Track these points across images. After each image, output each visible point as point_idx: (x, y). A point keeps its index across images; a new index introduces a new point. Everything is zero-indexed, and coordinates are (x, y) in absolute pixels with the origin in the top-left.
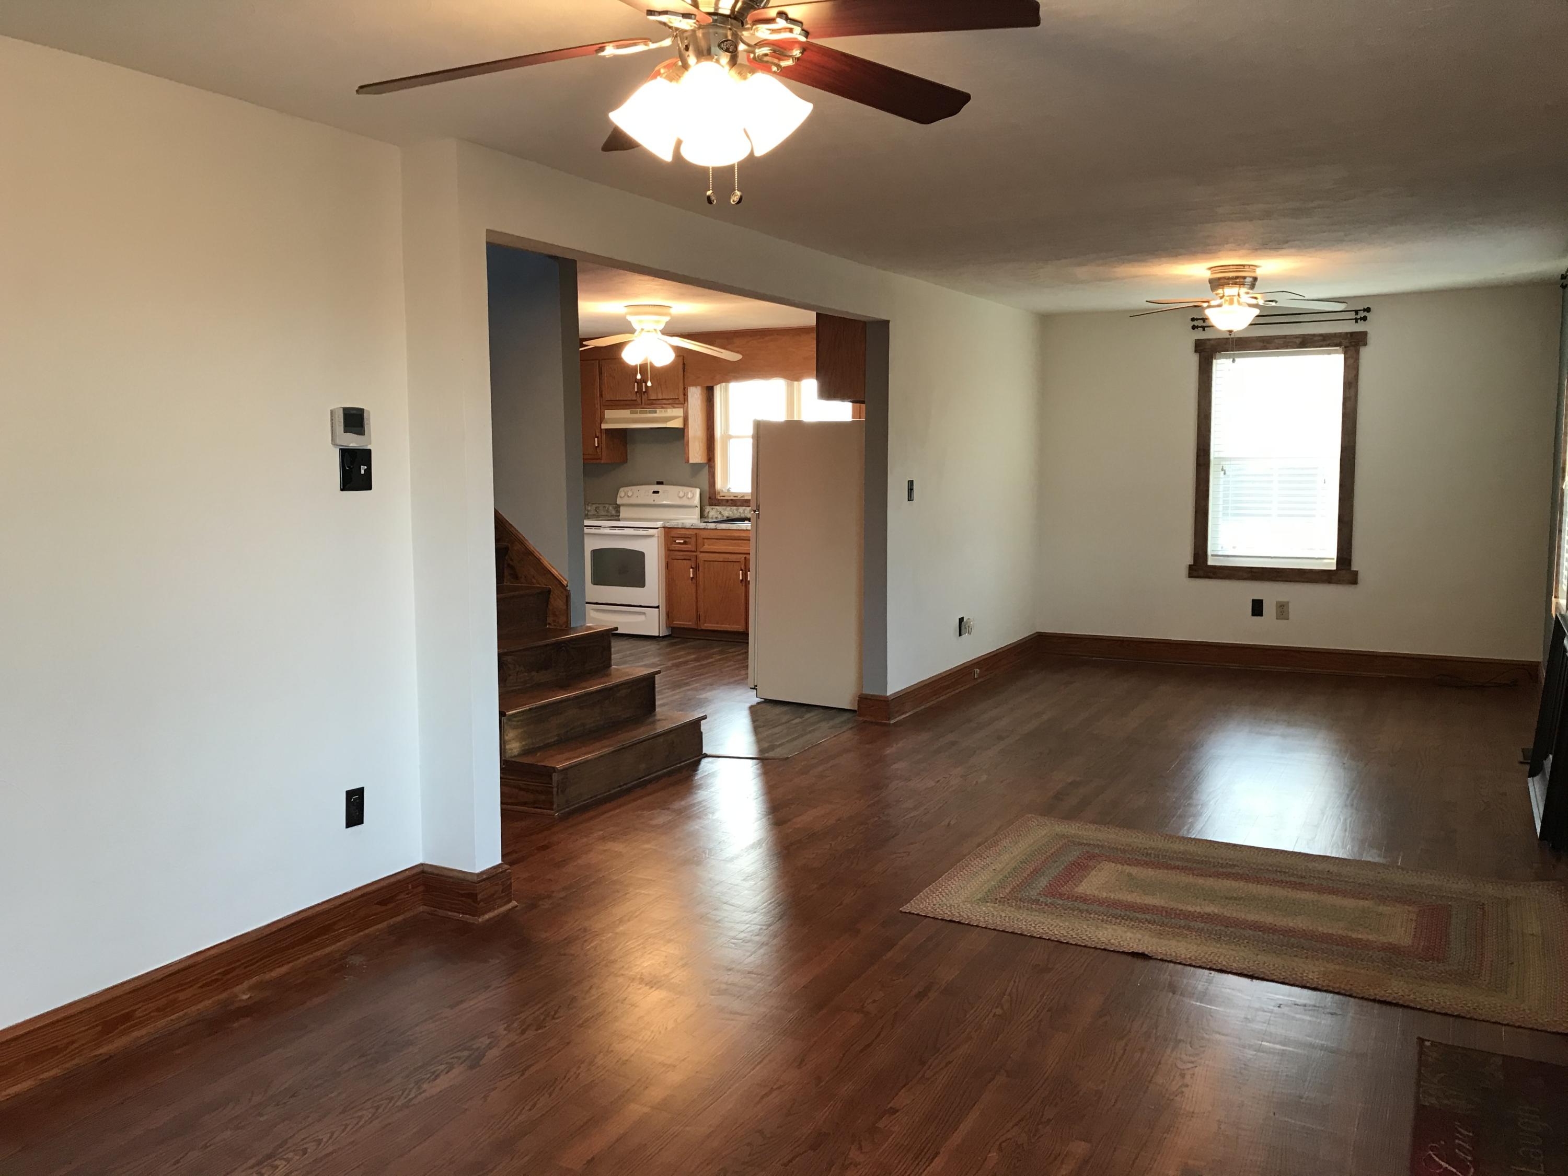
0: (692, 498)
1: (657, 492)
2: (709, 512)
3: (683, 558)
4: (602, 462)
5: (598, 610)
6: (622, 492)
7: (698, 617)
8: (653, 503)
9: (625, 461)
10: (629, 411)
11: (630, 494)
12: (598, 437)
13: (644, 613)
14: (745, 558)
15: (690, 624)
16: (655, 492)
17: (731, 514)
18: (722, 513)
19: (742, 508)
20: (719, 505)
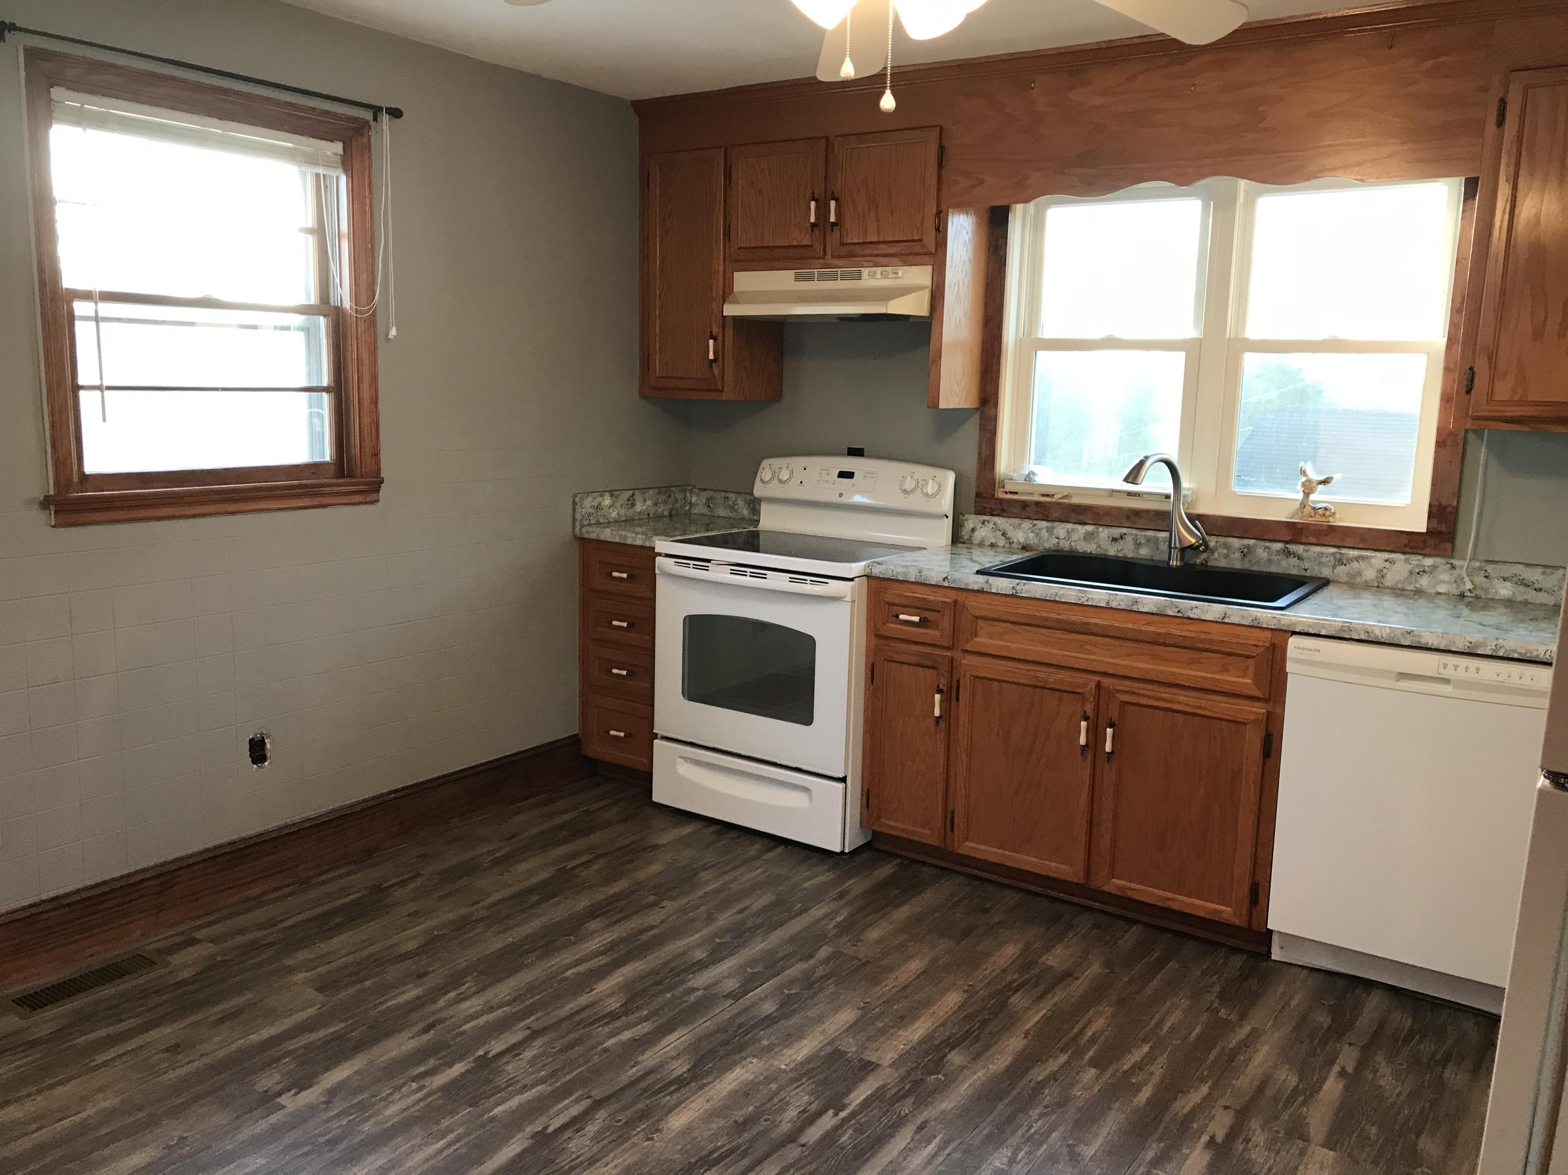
0: (934, 495)
1: (849, 475)
2: (973, 530)
3: (913, 659)
4: (724, 397)
5: (698, 763)
6: (765, 472)
7: (950, 821)
9: (777, 396)
10: (791, 273)
11: (784, 475)
12: (715, 339)
13: (806, 790)
14: (1098, 685)
15: (928, 835)
16: (843, 475)
17: (1033, 538)
18: (1009, 534)
19: (1064, 525)
20: (1004, 515)
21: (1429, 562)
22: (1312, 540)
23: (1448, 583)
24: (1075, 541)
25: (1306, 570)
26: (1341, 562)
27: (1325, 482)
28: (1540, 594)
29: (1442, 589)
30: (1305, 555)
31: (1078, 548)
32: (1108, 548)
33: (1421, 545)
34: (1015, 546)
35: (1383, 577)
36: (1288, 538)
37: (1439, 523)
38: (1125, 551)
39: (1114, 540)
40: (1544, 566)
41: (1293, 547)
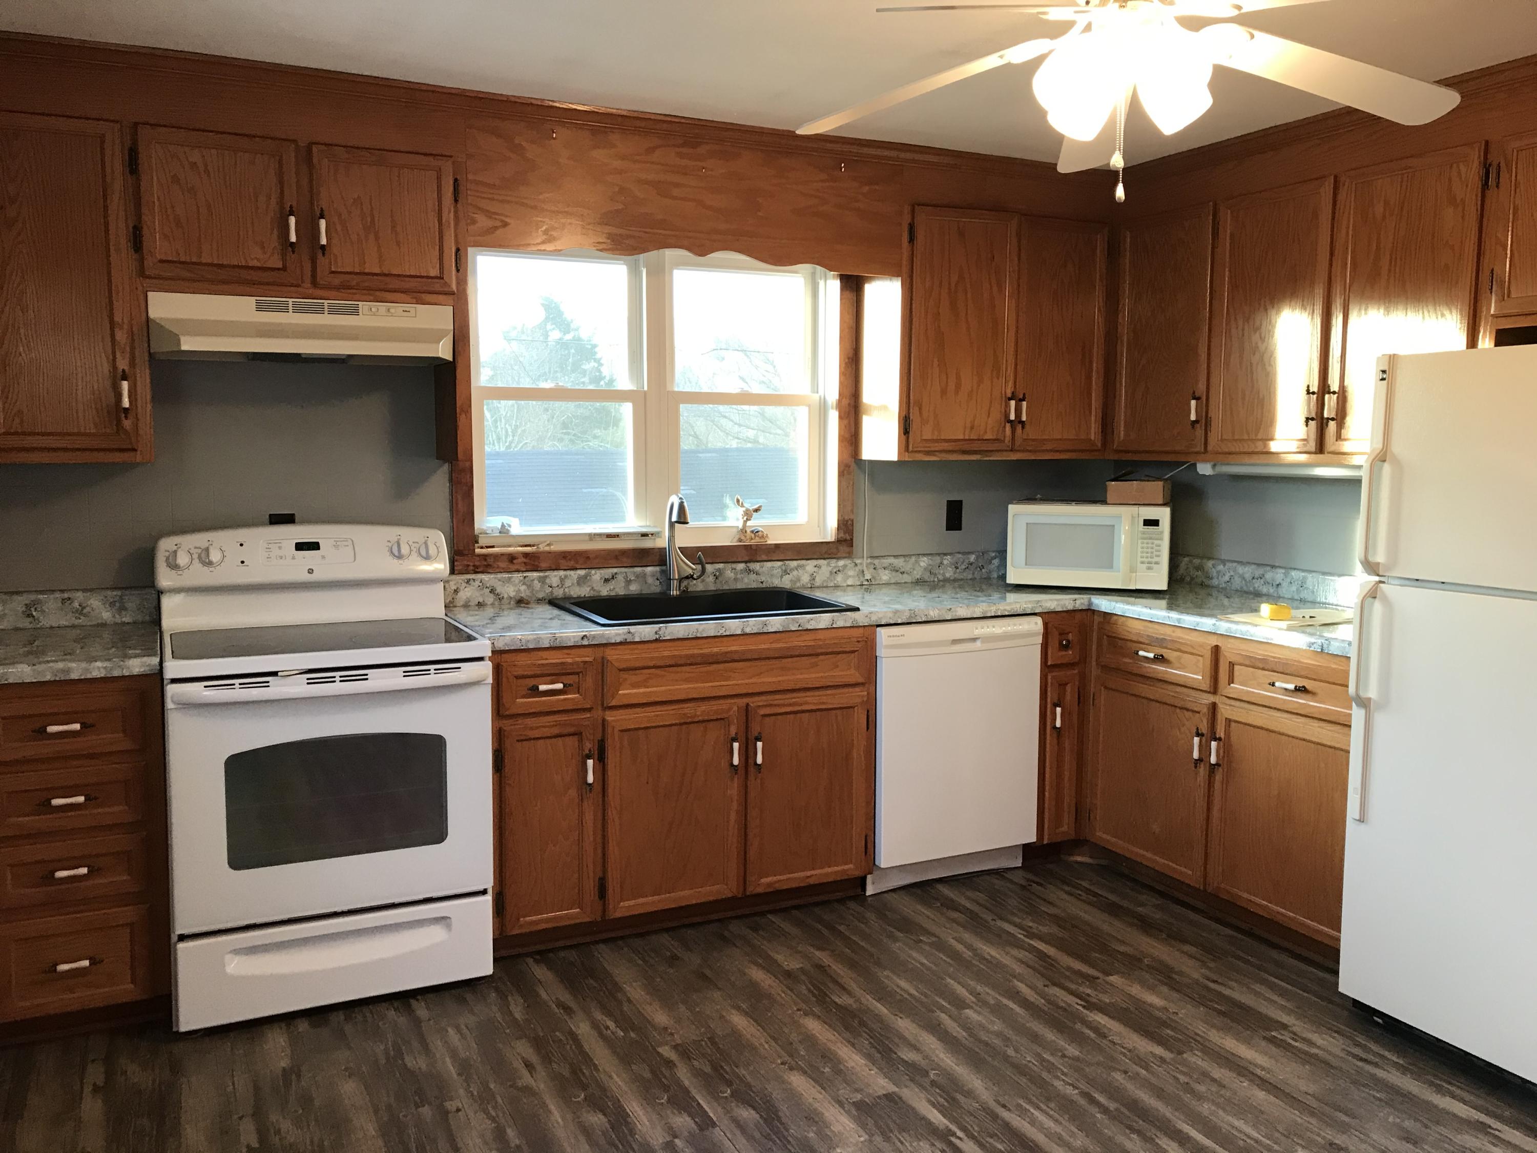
1: (312, 546)
2: (456, 591)
5: (253, 950)
8: (306, 577)
10: (253, 300)
11: (211, 556)
12: (126, 380)
13: (442, 920)
14: (746, 705)
15: (578, 913)
17: (525, 591)
18: (498, 591)
19: (556, 573)
20: (490, 571)
21: (841, 563)
22: (764, 557)
23: (853, 577)
24: (568, 587)
25: (762, 583)
26: (786, 572)
27: (756, 510)
28: (905, 575)
29: (850, 582)
30: (761, 570)
31: (572, 593)
32: (601, 589)
33: (835, 551)
34: (505, 601)
35: (814, 579)
36: (747, 559)
37: (845, 533)
38: (617, 590)
39: (606, 581)
40: (904, 556)
41: (753, 566)
